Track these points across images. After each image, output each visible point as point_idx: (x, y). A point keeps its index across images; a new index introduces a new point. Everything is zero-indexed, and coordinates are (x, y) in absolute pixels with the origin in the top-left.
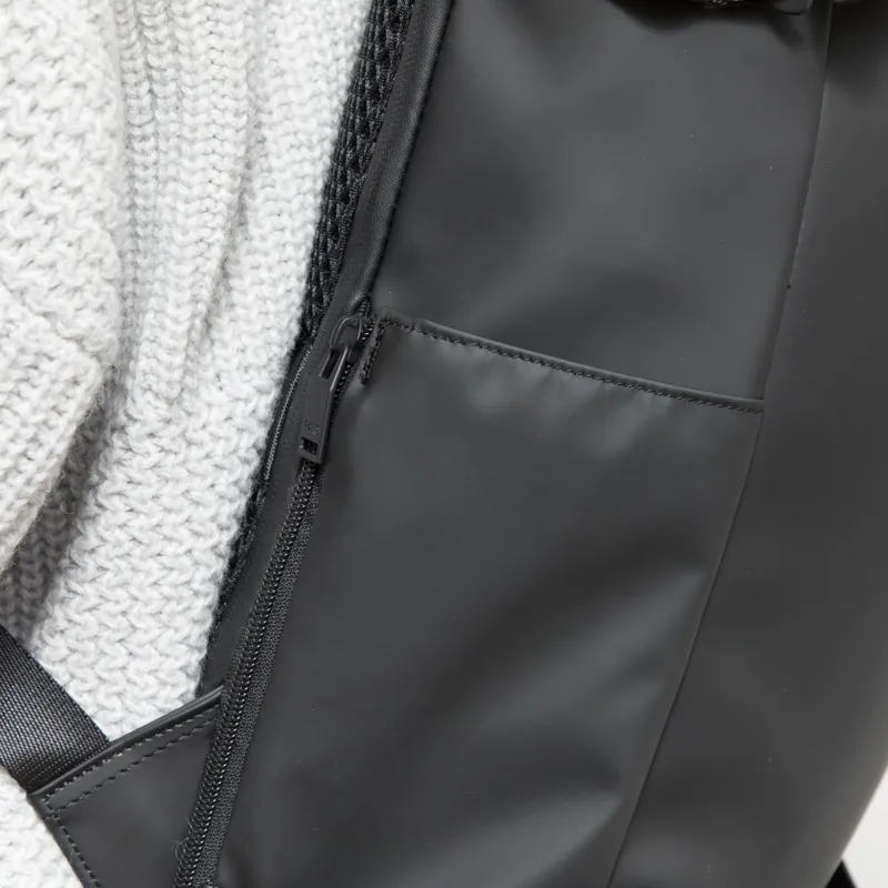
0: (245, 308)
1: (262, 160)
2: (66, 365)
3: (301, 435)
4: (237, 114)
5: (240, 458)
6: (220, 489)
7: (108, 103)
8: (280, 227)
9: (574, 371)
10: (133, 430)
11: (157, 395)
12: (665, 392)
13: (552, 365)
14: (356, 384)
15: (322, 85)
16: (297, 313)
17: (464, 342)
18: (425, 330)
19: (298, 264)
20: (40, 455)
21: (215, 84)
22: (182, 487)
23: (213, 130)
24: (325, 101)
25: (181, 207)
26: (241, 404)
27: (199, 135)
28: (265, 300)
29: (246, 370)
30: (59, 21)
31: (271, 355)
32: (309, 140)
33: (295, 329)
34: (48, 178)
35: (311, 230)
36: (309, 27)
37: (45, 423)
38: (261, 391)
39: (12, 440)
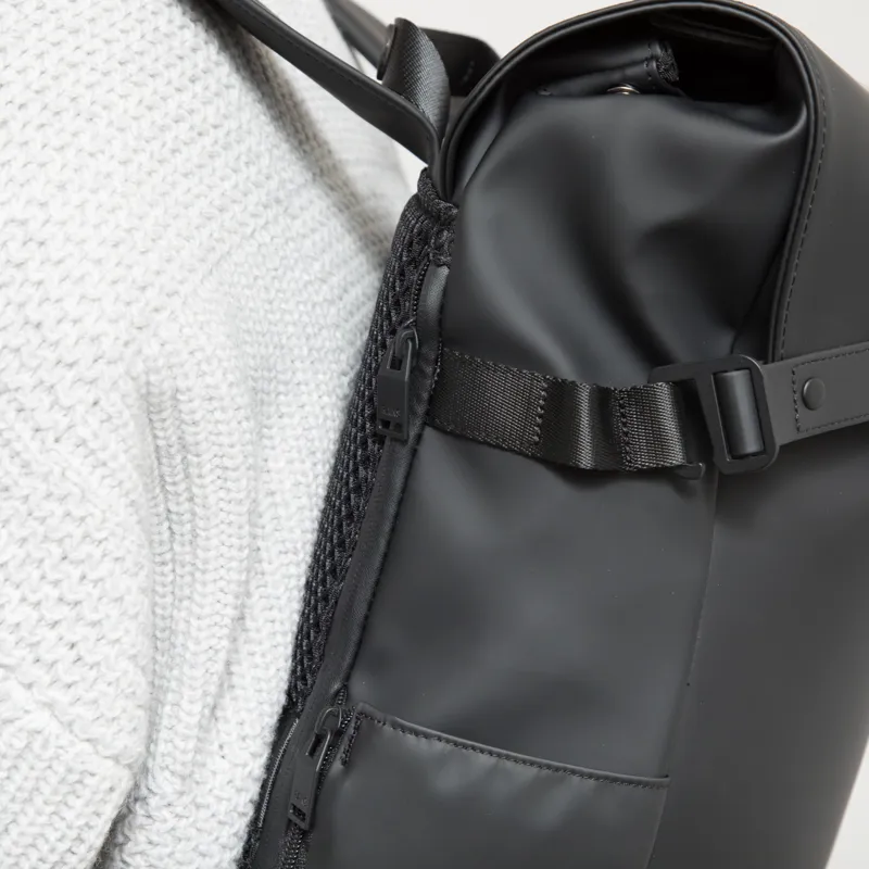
0: (244, 688)
1: (257, 565)
2: (104, 779)
3: (291, 801)
4: (241, 549)
5: (239, 814)
6: (223, 840)
7: (142, 567)
8: (271, 619)
9: (516, 760)
10: (153, 801)
11: (173, 773)
12: (590, 776)
13: (499, 755)
14: (337, 766)
15: (304, 501)
16: (284, 686)
17: (427, 736)
18: (395, 725)
19: (286, 648)
20: (82, 849)
21: (223, 527)
22: (193, 844)
23: (222, 561)
24: (307, 513)
25: (194, 622)
26: (240, 769)
27: (210, 567)
28: (259, 679)
29: (244, 739)
30: (104, 512)
31: (264, 724)
32: (295, 548)
33: (283, 699)
34: (93, 633)
35: (296, 618)
36: (294, 454)
37: (87, 825)
38: (254, 756)
39: (60, 840)
